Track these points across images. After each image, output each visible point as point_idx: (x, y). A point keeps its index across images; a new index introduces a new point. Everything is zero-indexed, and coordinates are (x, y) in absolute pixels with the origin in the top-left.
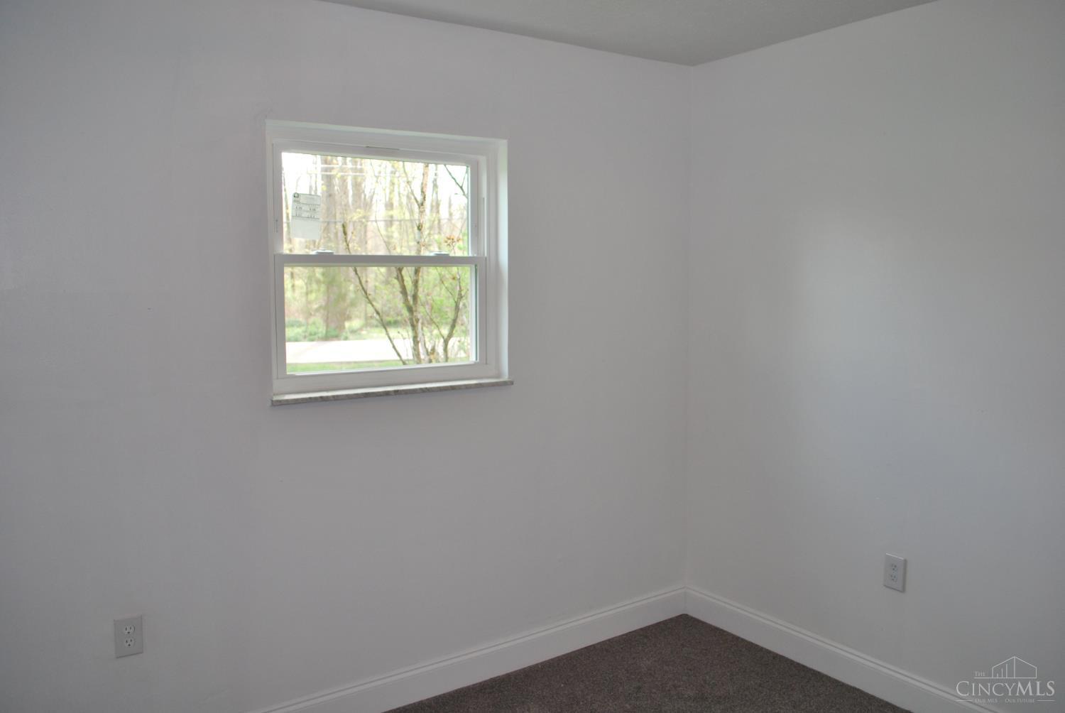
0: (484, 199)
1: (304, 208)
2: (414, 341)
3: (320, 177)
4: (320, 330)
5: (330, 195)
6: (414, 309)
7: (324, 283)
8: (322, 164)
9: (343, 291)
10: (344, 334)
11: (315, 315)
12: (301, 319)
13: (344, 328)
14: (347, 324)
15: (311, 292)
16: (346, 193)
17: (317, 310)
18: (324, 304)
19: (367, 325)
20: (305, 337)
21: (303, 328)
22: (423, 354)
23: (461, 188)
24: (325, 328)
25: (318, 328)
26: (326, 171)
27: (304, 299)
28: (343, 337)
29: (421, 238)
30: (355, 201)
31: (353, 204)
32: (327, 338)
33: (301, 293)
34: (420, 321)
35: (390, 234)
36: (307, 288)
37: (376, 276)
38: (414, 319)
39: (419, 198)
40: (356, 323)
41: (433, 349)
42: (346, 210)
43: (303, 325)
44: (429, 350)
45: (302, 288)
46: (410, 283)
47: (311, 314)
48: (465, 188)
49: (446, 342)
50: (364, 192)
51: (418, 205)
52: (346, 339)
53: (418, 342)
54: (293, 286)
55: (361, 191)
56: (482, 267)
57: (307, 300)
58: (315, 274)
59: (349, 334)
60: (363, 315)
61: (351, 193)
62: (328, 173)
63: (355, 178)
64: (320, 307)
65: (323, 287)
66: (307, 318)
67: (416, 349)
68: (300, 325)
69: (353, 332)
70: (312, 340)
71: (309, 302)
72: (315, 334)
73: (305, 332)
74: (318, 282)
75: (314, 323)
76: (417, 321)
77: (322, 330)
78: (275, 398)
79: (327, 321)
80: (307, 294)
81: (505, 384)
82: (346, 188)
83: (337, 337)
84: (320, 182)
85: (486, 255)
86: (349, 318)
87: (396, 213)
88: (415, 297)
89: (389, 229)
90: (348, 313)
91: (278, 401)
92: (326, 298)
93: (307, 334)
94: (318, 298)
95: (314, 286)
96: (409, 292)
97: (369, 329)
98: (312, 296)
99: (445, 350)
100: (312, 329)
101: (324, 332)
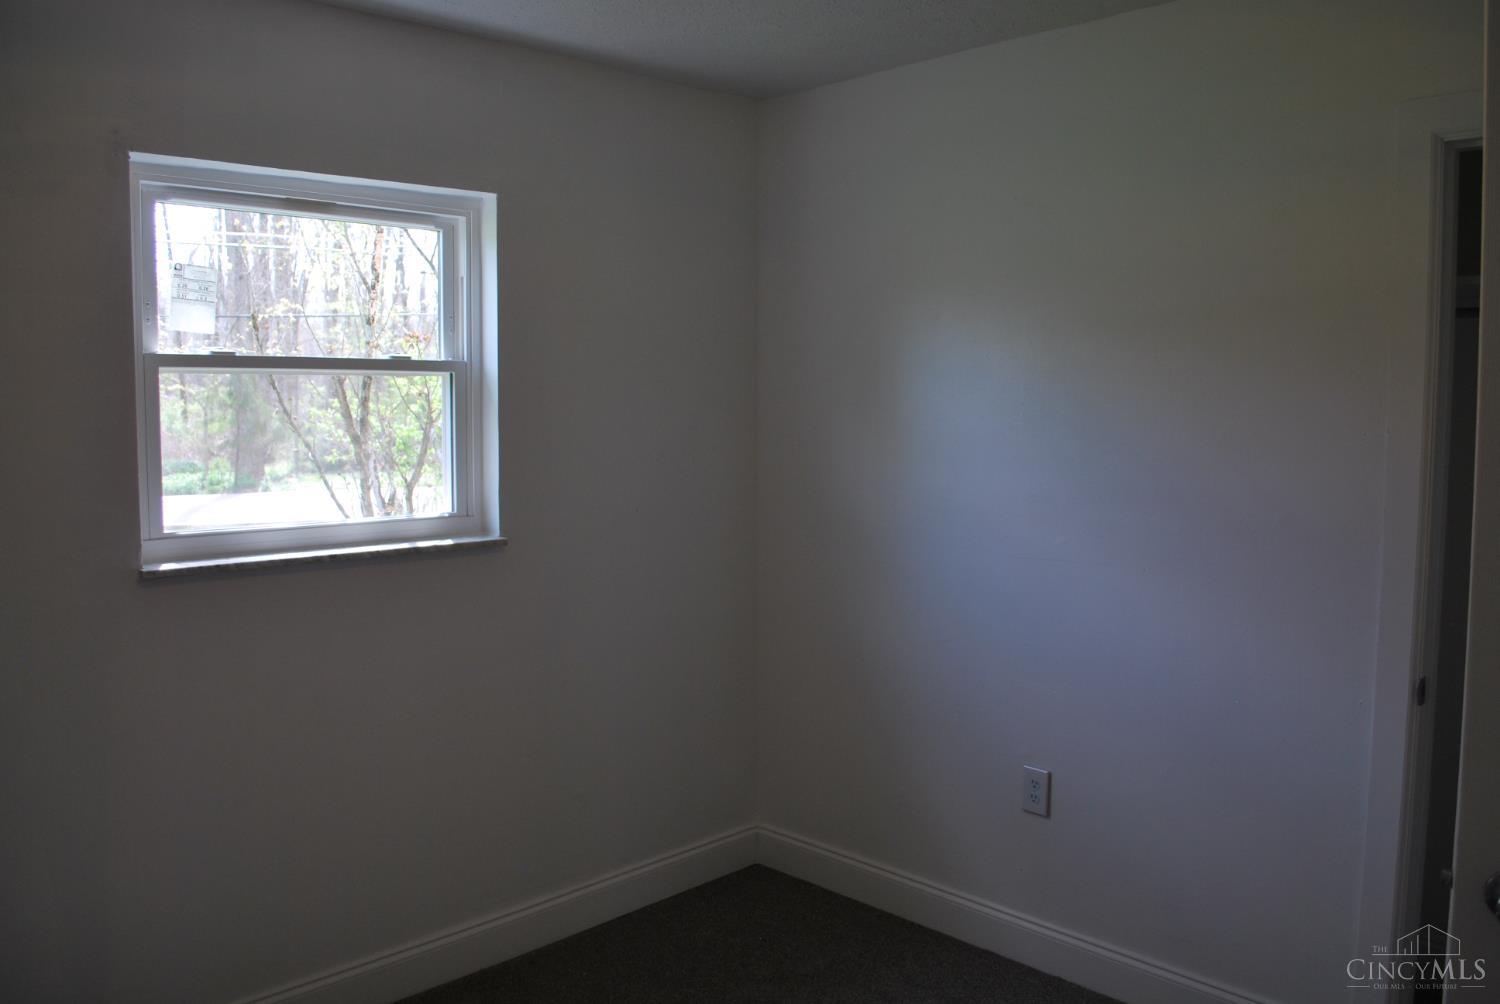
0: (462, 278)
1: (191, 285)
2: (362, 487)
3: (225, 250)
4: (227, 476)
5: (241, 278)
6: (362, 439)
7: (231, 406)
8: (228, 230)
9: (262, 419)
10: (263, 482)
11: (218, 455)
12: (198, 462)
13: (263, 474)
14: (267, 469)
15: (212, 420)
16: (265, 275)
17: (221, 448)
18: (231, 438)
19: (299, 470)
20: (203, 488)
21: (200, 475)
22: (378, 506)
23: (431, 263)
24: (233, 474)
25: (223, 474)
26: (235, 241)
27: (201, 432)
28: (260, 489)
29: (372, 336)
30: (279, 289)
31: (276, 292)
32: (237, 488)
33: (196, 422)
34: (373, 457)
35: (333, 336)
36: (206, 415)
37: (312, 397)
38: (362, 455)
39: (370, 279)
40: (281, 467)
41: (393, 498)
42: (265, 300)
43: (200, 470)
44: (387, 501)
45: (198, 415)
46: (356, 400)
47: (213, 454)
48: (435, 263)
49: (409, 487)
50: (293, 274)
51: (368, 288)
52: (266, 489)
53: (369, 488)
54: (185, 412)
55: (289, 273)
56: (461, 376)
57: (206, 432)
58: (218, 395)
59: (270, 484)
60: (292, 454)
61: (273, 276)
62: (236, 245)
63: (279, 253)
64: (227, 442)
65: (230, 414)
66: (206, 461)
67: (365, 498)
68: (194, 469)
69: (277, 479)
70: (213, 492)
71: (208, 437)
72: (218, 483)
73: (203, 480)
74: (223, 405)
75: (217, 467)
76: (368, 457)
77: (229, 477)
78: (146, 568)
79: (237, 465)
80: (206, 423)
81: (495, 543)
82: (266, 267)
83: (252, 487)
84: (225, 257)
85: (465, 359)
86: (270, 460)
87: (340, 305)
88: (364, 422)
89: (331, 330)
90: (268, 452)
91: (149, 573)
92: (235, 430)
93: (206, 483)
94: (221, 429)
95: (217, 412)
96: (354, 416)
97: (301, 475)
98: (214, 427)
99: (409, 499)
100: (214, 475)
101: (233, 479)
